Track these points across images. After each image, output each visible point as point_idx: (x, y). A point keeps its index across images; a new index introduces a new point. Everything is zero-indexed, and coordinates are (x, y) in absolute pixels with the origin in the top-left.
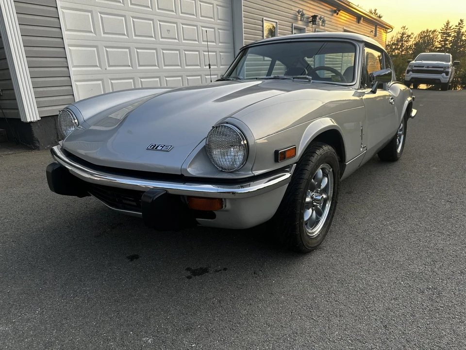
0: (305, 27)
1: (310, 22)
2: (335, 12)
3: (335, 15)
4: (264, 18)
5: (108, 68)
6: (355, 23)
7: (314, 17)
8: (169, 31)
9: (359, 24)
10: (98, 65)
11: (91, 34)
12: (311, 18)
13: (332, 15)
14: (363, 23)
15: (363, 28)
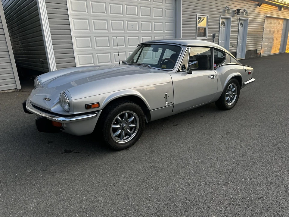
0: (231, 17)
1: (236, 13)
2: (258, 5)
3: (258, 7)
4: (198, 14)
5: (96, 48)
6: (277, 11)
7: (238, 10)
8: (133, 26)
9: (281, 11)
10: (91, 46)
11: (87, 31)
12: (236, 11)
13: (256, 7)
14: (284, 10)
15: (284, 14)
